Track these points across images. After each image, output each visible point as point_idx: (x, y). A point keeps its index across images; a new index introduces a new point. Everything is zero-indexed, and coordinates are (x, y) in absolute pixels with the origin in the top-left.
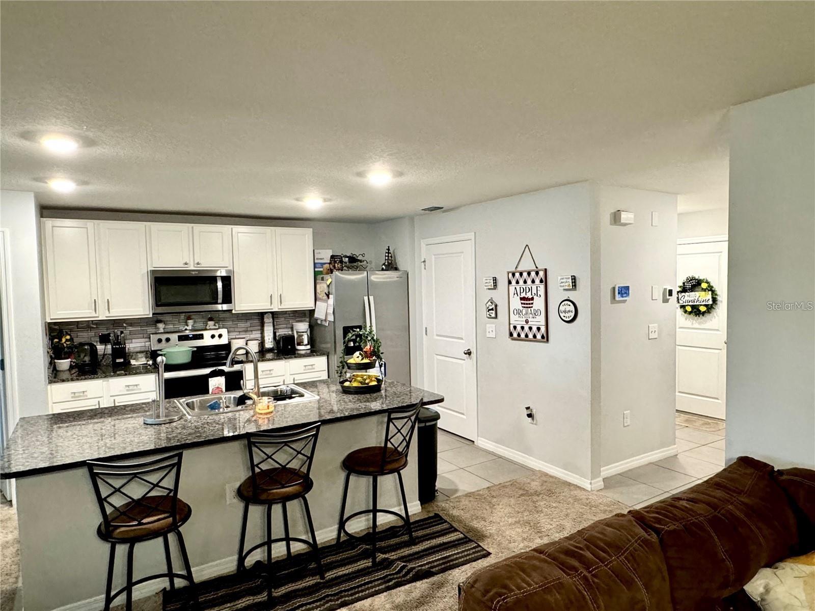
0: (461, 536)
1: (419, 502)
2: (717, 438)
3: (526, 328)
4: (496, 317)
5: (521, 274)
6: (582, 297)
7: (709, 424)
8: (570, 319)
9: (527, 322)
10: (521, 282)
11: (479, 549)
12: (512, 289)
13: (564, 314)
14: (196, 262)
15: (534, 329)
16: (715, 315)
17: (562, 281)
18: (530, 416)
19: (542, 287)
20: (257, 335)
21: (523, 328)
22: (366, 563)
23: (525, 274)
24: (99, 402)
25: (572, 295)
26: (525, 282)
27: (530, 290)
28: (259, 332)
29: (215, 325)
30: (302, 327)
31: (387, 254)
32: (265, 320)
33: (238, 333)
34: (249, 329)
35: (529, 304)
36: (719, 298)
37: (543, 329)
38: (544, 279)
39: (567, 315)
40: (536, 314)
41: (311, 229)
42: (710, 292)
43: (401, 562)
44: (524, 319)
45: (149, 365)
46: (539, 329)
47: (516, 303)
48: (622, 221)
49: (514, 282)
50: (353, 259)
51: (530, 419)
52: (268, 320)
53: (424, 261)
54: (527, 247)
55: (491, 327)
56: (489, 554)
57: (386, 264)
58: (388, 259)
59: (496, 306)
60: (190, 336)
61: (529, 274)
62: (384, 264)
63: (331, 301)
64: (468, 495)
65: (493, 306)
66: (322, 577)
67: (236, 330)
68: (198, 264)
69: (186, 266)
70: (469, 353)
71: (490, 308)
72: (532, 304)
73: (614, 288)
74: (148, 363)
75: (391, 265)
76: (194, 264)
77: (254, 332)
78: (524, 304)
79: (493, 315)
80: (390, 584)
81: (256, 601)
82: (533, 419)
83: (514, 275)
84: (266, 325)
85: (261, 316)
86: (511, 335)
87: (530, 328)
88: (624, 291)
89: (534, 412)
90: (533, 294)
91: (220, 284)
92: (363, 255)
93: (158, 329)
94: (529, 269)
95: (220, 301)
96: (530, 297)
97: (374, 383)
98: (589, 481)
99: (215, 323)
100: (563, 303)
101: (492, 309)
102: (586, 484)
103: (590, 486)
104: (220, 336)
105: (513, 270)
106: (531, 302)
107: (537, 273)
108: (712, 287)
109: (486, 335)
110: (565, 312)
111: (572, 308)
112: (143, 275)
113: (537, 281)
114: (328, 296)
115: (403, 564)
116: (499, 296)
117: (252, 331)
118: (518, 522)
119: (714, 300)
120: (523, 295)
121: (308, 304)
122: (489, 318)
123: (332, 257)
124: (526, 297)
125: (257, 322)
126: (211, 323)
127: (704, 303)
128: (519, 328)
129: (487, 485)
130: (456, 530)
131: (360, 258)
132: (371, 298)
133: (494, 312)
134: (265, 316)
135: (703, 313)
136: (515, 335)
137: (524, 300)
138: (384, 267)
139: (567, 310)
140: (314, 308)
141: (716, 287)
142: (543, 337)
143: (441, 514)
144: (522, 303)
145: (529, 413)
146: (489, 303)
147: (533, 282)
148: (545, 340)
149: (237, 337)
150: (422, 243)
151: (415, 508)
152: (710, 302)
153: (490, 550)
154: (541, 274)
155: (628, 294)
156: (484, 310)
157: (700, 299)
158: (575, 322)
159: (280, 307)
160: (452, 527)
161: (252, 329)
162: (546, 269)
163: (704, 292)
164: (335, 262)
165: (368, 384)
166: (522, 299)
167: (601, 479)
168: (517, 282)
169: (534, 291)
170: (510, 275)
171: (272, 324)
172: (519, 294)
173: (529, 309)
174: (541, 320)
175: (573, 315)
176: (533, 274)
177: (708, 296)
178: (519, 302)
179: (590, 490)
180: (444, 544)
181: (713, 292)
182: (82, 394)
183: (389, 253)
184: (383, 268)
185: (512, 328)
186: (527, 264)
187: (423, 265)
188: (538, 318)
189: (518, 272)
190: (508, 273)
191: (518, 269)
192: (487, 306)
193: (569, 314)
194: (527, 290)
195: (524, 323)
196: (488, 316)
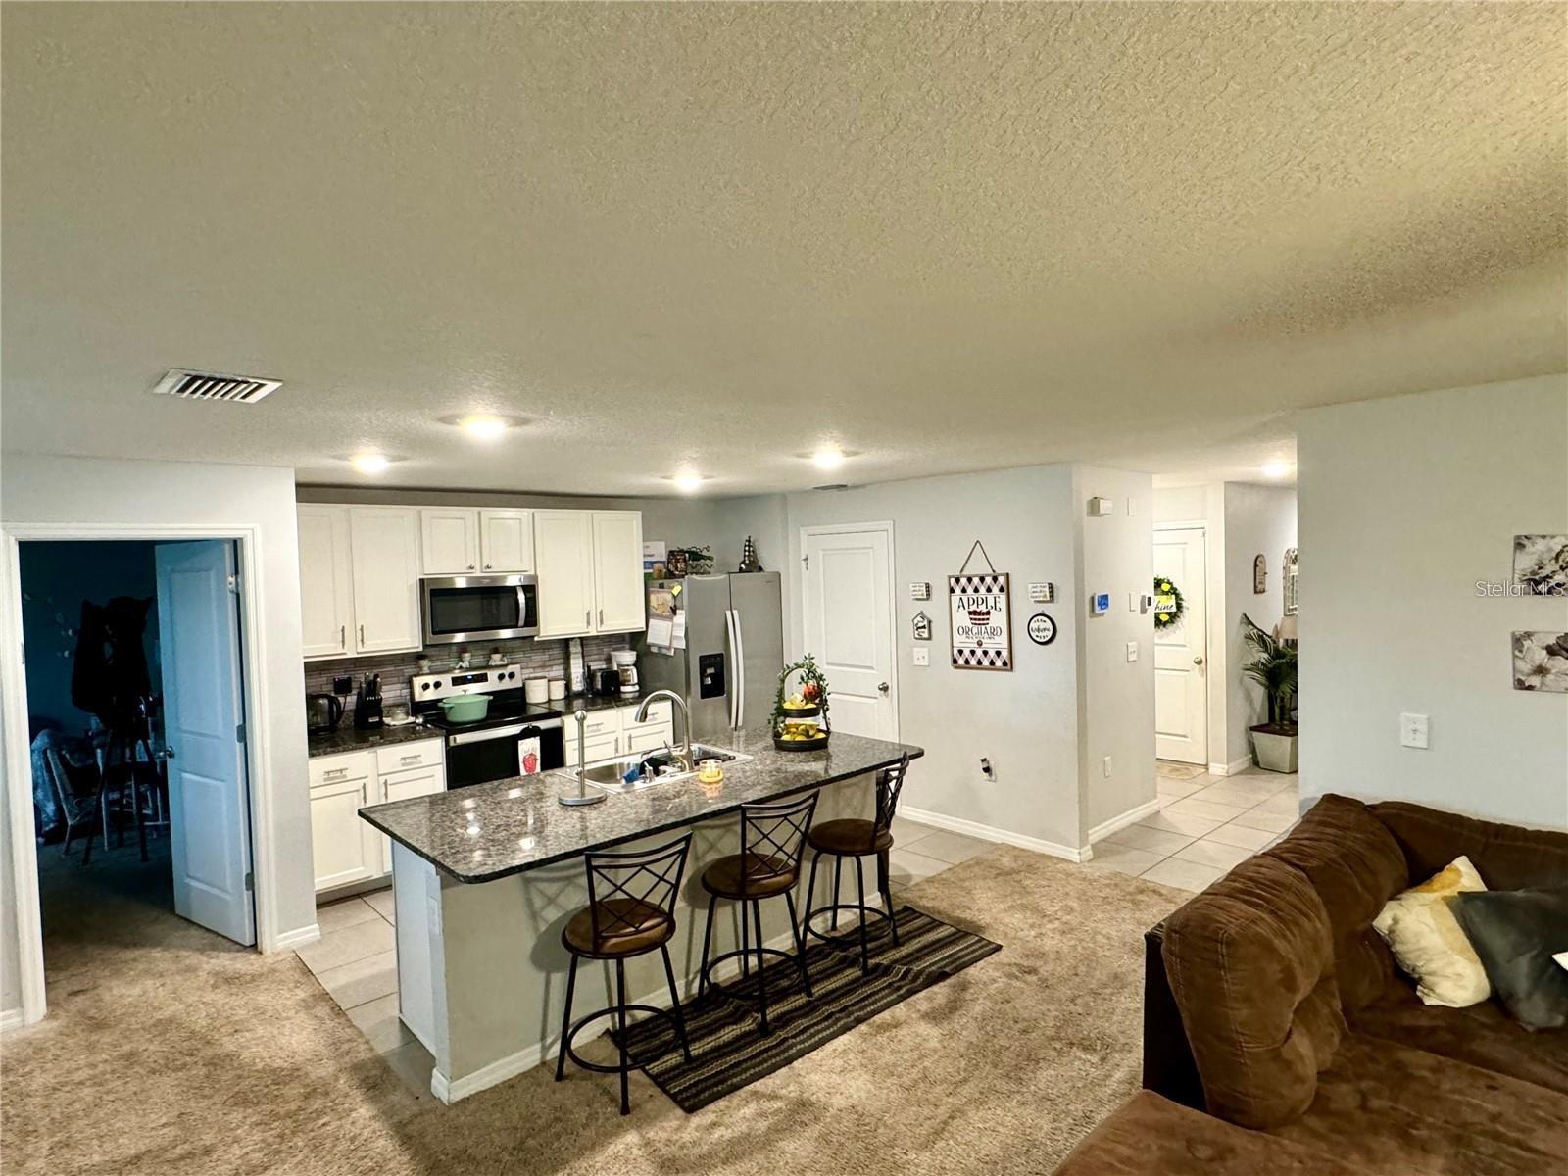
0: (953, 929)
1: (879, 893)
2: (1196, 787)
3: (979, 652)
4: (929, 638)
5: (970, 580)
6: (1063, 611)
7: (1178, 770)
8: (1046, 639)
9: (980, 644)
10: (970, 590)
11: (984, 942)
12: (955, 599)
13: (1036, 633)
14: (485, 565)
15: (992, 653)
16: (1180, 625)
17: (1035, 590)
18: (987, 770)
19: (1003, 597)
20: (558, 671)
21: (973, 652)
22: (854, 973)
23: (976, 581)
24: (364, 785)
25: (1048, 609)
26: (976, 590)
27: (985, 601)
28: (562, 667)
29: (501, 660)
30: (627, 657)
31: (747, 548)
32: (571, 649)
33: (532, 671)
34: (548, 663)
35: (983, 620)
36: (1184, 603)
37: (1005, 654)
38: (1005, 587)
39: (1041, 634)
40: (993, 633)
41: (640, 512)
42: (1173, 596)
43: (902, 965)
44: (976, 641)
45: (419, 725)
46: (998, 653)
47: (962, 619)
48: (1102, 511)
49: (958, 590)
50: (695, 555)
51: (987, 774)
52: (575, 649)
53: (806, 559)
54: (978, 543)
55: (921, 653)
56: (999, 948)
57: (747, 562)
58: (749, 555)
59: (930, 622)
60: (469, 677)
61: (982, 579)
62: (743, 562)
63: (681, 618)
64: (930, 880)
65: (926, 623)
66: (810, 994)
67: (530, 665)
68: (488, 567)
69: (471, 571)
70: (885, 689)
71: (921, 625)
72: (988, 619)
73: (1092, 598)
74: (418, 721)
75: (752, 565)
76: (481, 569)
77: (554, 668)
78: (975, 620)
79: (926, 635)
80: (901, 992)
81: (743, 1029)
82: (990, 775)
83: (958, 580)
84: (572, 656)
85: (565, 644)
86: (955, 661)
87: (985, 653)
88: (1104, 601)
89: (992, 764)
90: (989, 607)
91: (522, 597)
92: (707, 549)
93: (421, 668)
94: (981, 573)
95: (522, 622)
96: (985, 610)
97: (822, 736)
98: (1078, 851)
99: (503, 656)
100: (1035, 619)
101: (924, 627)
102: (1074, 855)
103: (1078, 857)
104: (512, 676)
105: (958, 574)
106: (985, 617)
107: (995, 579)
108: (1176, 589)
109: (913, 661)
110: (1038, 630)
111: (1049, 625)
112: (411, 586)
113: (995, 590)
114: (674, 610)
115: (905, 968)
116: (935, 609)
117: (551, 666)
118: (1012, 907)
119: (1179, 606)
120: (973, 608)
121: (637, 624)
122: (917, 639)
123: (672, 553)
124: (978, 610)
125: (557, 652)
126: (496, 657)
127: (1166, 610)
128: (967, 652)
129: (946, 867)
130: (942, 924)
131: (704, 553)
132: (735, 612)
133: (926, 631)
134: (571, 643)
135: (1165, 624)
136: (961, 662)
137: (975, 615)
138: (743, 566)
139: (1041, 627)
140: (644, 629)
141: (1180, 590)
142: (1005, 664)
143: (909, 905)
144: (971, 619)
145: (985, 766)
146: (919, 619)
147: (989, 590)
148: (1009, 667)
149: (532, 676)
150: (802, 532)
151: (874, 899)
152: (1174, 609)
153: (999, 942)
154: (1001, 580)
155: (1107, 605)
156: (911, 627)
157: (1160, 605)
158: (1054, 643)
159: (599, 629)
160: (935, 920)
161: (551, 663)
162: (1008, 574)
163: (1165, 596)
164: (678, 561)
165: (813, 736)
166: (970, 613)
167: (1089, 846)
168: (964, 591)
169: (991, 602)
170: (953, 581)
171: (580, 655)
172: (966, 605)
173: (983, 627)
174: (1002, 642)
175: (1050, 634)
176: (988, 580)
177: (1171, 601)
178: (968, 617)
179: (1078, 861)
180: (939, 940)
181: (1177, 596)
182: (339, 774)
183: (749, 546)
184: (741, 568)
185: (956, 652)
186: (978, 567)
187: (803, 563)
188: (997, 639)
189: (965, 577)
190: (950, 578)
191: (964, 573)
192: (916, 622)
193: (1044, 634)
194: (980, 601)
195: (976, 645)
196: (917, 636)
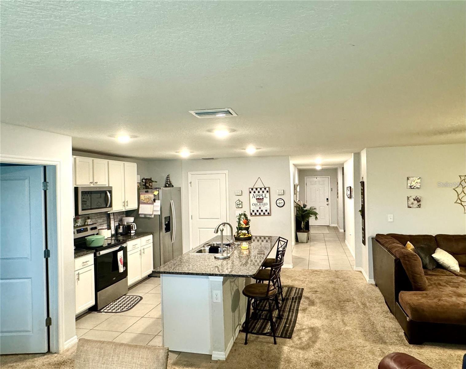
3: (260, 211)
4: (242, 207)
5: (257, 189)
8: (282, 206)
9: (260, 208)
10: (257, 192)
12: (251, 195)
13: (279, 204)
14: (95, 182)
15: (264, 211)
17: (278, 191)
19: (268, 194)
21: (258, 211)
23: (259, 189)
25: (283, 197)
26: (259, 192)
27: (262, 195)
30: (130, 220)
32: (111, 217)
35: (261, 201)
37: (268, 211)
38: (268, 191)
39: (280, 204)
40: (265, 204)
44: (259, 207)
46: (266, 211)
47: (254, 201)
49: (252, 192)
53: (191, 183)
54: (259, 178)
60: (82, 229)
61: (261, 189)
63: (158, 203)
65: (241, 203)
71: (238, 203)
72: (263, 201)
75: (168, 184)
76: (94, 184)
78: (258, 201)
79: (240, 207)
83: (252, 189)
84: (111, 220)
86: (251, 214)
87: (262, 211)
90: (263, 197)
91: (109, 195)
94: (261, 187)
95: (108, 206)
99: (91, 220)
100: (278, 200)
101: (240, 204)
104: (96, 228)
105: (252, 187)
106: (262, 200)
107: (265, 189)
110: (279, 203)
111: (283, 201)
113: (265, 192)
114: (154, 200)
120: (258, 197)
122: (237, 208)
124: (260, 198)
128: (255, 211)
132: (172, 201)
133: (241, 205)
134: (111, 215)
136: (253, 214)
137: (258, 199)
139: (281, 202)
140: (137, 209)
142: (268, 214)
144: (257, 201)
146: (238, 201)
147: (263, 192)
148: (270, 215)
150: (189, 173)
154: (267, 189)
156: (235, 204)
158: (284, 207)
162: (269, 187)
166: (257, 199)
168: (255, 192)
169: (264, 195)
170: (250, 189)
172: (255, 197)
173: (261, 203)
174: (268, 207)
175: (283, 204)
176: (263, 189)
178: (256, 200)
185: (251, 211)
186: (259, 185)
187: (189, 184)
188: (266, 206)
189: (254, 188)
190: (249, 188)
191: (254, 187)
192: (237, 202)
193: (281, 204)
194: (260, 195)
195: (259, 209)
196: (237, 207)
